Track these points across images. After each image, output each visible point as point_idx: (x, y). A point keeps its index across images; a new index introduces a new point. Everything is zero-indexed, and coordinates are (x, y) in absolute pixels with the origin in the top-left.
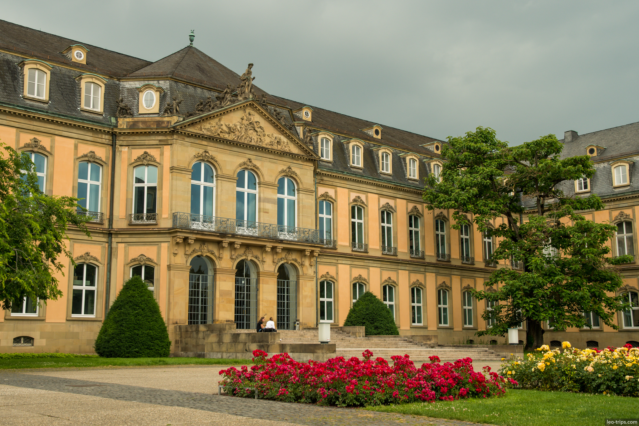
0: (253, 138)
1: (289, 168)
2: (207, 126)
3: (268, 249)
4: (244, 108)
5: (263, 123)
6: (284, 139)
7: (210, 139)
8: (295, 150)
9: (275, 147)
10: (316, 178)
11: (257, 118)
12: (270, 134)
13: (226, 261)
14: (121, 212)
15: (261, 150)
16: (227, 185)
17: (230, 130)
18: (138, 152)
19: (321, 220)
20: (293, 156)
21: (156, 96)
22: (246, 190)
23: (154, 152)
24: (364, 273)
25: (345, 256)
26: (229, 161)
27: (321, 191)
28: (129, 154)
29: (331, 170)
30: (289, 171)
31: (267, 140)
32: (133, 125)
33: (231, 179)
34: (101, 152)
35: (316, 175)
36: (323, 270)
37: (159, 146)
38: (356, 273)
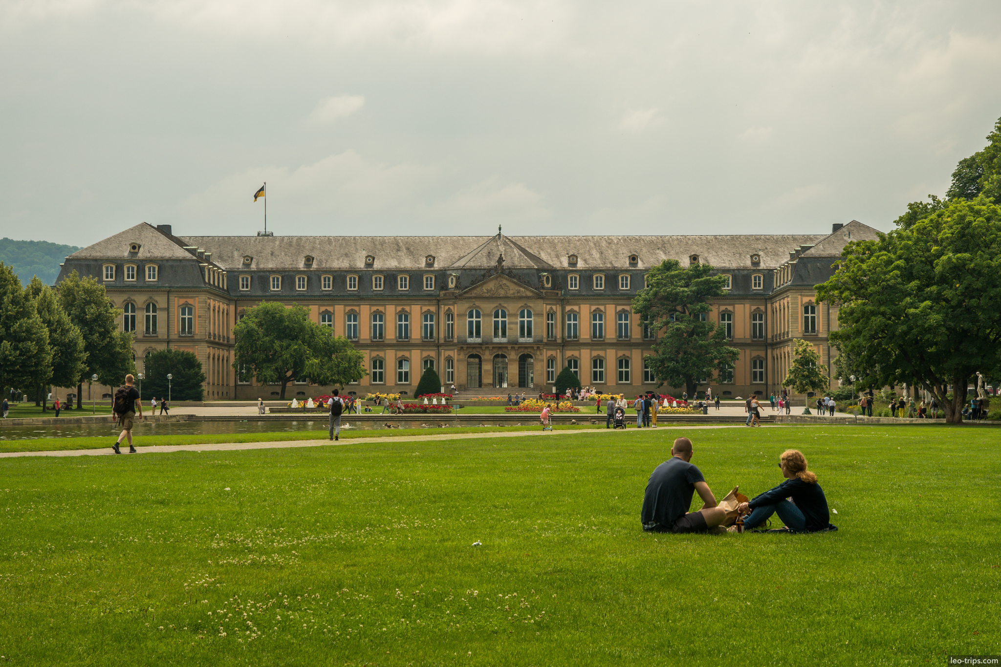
0: (502, 293)
1: (526, 304)
2: (475, 291)
3: (509, 348)
4: (496, 278)
5: (508, 283)
6: (522, 289)
7: (475, 298)
8: (529, 294)
9: (516, 295)
10: (563, 302)
11: (505, 282)
12: (513, 289)
13: (487, 356)
14: (442, 335)
15: (506, 298)
16: (487, 319)
17: (488, 291)
18: (447, 308)
19: (569, 325)
20: (528, 298)
21: (454, 279)
22: (500, 319)
23: (451, 307)
24: (602, 353)
25: (585, 345)
26: (488, 307)
27: (568, 308)
28: (444, 309)
29: (574, 295)
30: (526, 306)
31: (511, 292)
32: (445, 295)
33: (489, 315)
34: (433, 309)
35: (562, 300)
36: (569, 353)
37: (453, 304)
38: (595, 353)
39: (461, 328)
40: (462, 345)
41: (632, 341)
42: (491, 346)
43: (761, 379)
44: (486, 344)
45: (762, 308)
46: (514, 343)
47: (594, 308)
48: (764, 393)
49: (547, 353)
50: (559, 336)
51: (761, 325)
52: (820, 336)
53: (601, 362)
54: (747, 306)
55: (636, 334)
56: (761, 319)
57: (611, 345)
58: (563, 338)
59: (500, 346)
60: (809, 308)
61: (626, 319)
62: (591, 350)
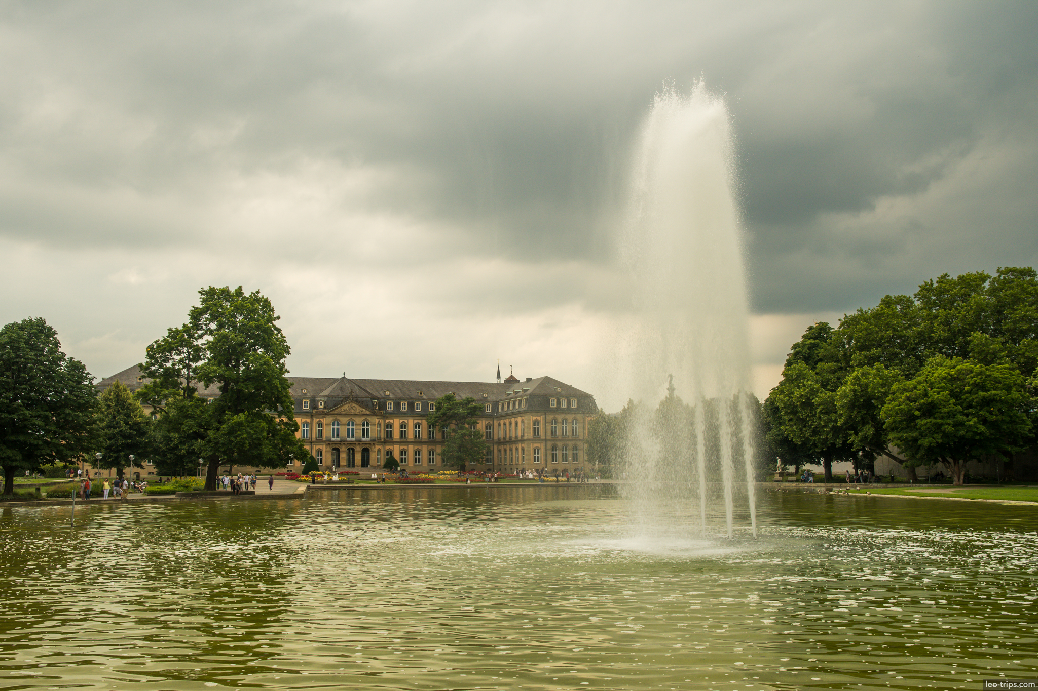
0: (353, 411)
1: (366, 418)
2: (336, 410)
3: (357, 444)
4: (349, 403)
5: (356, 406)
6: (364, 410)
7: (337, 414)
8: (368, 412)
9: (360, 412)
10: (385, 417)
11: (354, 405)
12: (359, 409)
13: (343, 449)
14: (314, 436)
15: (355, 415)
16: (343, 427)
17: (344, 410)
18: (318, 420)
19: (388, 431)
20: (367, 415)
21: (323, 403)
22: (351, 427)
23: (322, 420)
24: (405, 447)
25: (397, 442)
26: (344, 420)
27: (387, 421)
28: (315, 420)
29: (391, 413)
30: (366, 420)
31: (358, 411)
32: (317, 412)
33: (345, 425)
34: (308, 420)
35: (384, 416)
36: (387, 447)
37: (323, 418)
38: (402, 447)
39: (327, 432)
40: (328, 442)
41: (423, 440)
42: (346, 443)
43: (490, 462)
44: (342, 442)
45: (491, 422)
46: (359, 442)
47: (401, 421)
48: (492, 470)
49: (377, 447)
50: (382, 437)
51: (490, 432)
52: (542, 438)
53: (405, 452)
54: (484, 421)
55: (425, 436)
56: (490, 429)
57: (411, 442)
58: (384, 438)
59: (351, 443)
60: (536, 422)
61: (419, 428)
62: (400, 445)
